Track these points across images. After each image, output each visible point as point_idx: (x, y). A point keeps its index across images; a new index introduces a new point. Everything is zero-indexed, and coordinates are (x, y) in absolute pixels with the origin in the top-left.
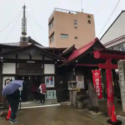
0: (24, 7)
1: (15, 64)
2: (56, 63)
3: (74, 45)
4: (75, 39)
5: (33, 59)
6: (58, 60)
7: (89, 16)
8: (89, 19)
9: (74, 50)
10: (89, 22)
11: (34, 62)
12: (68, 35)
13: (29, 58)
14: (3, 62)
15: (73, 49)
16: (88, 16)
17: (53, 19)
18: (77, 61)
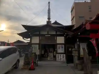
0: (49, 3)
1: (38, 37)
2: (65, 35)
4: (90, 19)
11: (50, 36)
12: (84, 17)
13: (47, 33)
14: (31, 36)
17: (73, 8)
18: (79, 34)
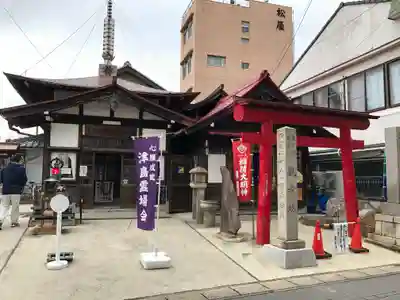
1: (77, 126)
3: (222, 86)
4: (243, 67)
5: (116, 115)
6: (173, 122)
7: (281, 12)
8: (281, 19)
9: (221, 96)
10: (280, 26)
11: (119, 123)
12: (225, 58)
13: (107, 114)
14: (51, 122)
15: (220, 94)
16: (278, 11)
17: (191, 19)
18: (212, 125)
